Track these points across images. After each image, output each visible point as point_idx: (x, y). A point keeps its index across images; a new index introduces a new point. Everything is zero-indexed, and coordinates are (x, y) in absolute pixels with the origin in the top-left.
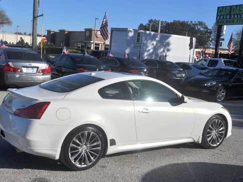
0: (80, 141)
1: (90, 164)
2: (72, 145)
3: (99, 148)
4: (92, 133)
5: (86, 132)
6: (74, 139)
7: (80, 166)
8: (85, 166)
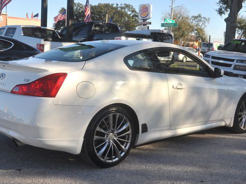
0: (105, 129)
1: (122, 155)
2: (96, 137)
3: (130, 132)
4: (118, 115)
5: (111, 115)
6: (98, 129)
7: (111, 161)
8: (117, 159)
